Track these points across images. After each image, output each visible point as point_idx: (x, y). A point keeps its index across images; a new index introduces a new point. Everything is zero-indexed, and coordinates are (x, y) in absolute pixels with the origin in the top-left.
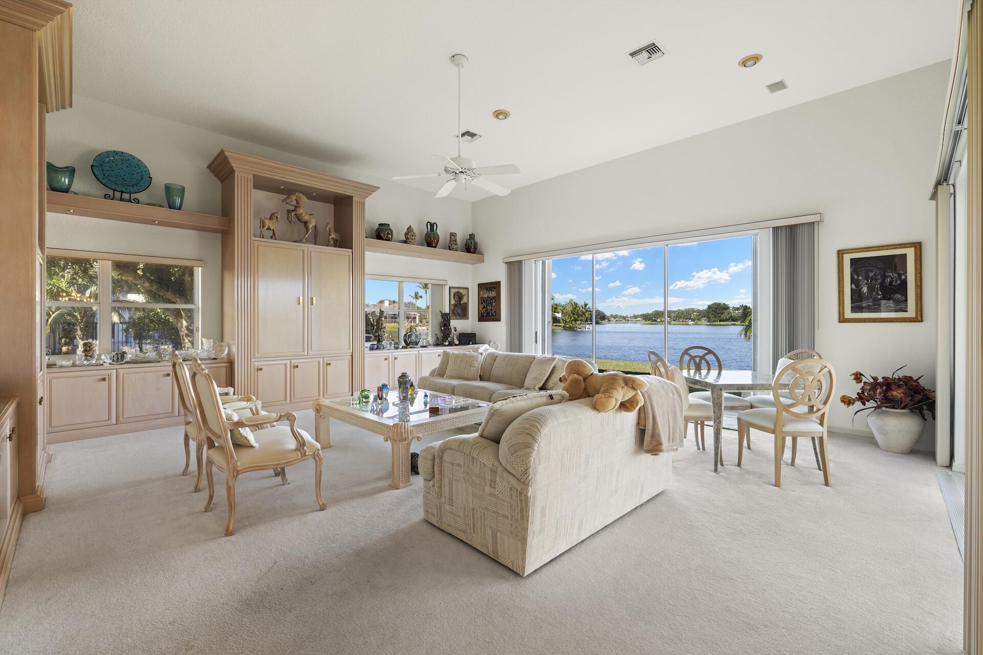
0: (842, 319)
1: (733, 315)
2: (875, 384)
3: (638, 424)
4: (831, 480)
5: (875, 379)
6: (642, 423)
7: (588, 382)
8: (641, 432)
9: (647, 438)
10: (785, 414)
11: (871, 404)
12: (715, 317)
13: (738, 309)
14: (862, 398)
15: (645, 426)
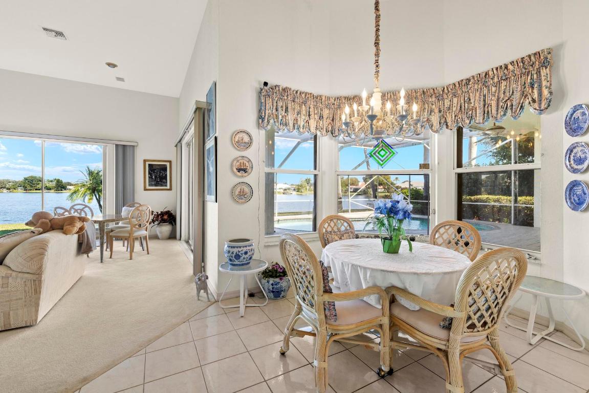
0: (145, 189)
1: (47, 185)
2: (158, 215)
3: (78, 240)
4: (149, 253)
5: (157, 213)
6: (81, 239)
7: (52, 222)
8: (80, 245)
9: (84, 246)
10: (134, 228)
11: (156, 223)
12: (31, 186)
13: (51, 181)
14: (153, 221)
15: (83, 241)
